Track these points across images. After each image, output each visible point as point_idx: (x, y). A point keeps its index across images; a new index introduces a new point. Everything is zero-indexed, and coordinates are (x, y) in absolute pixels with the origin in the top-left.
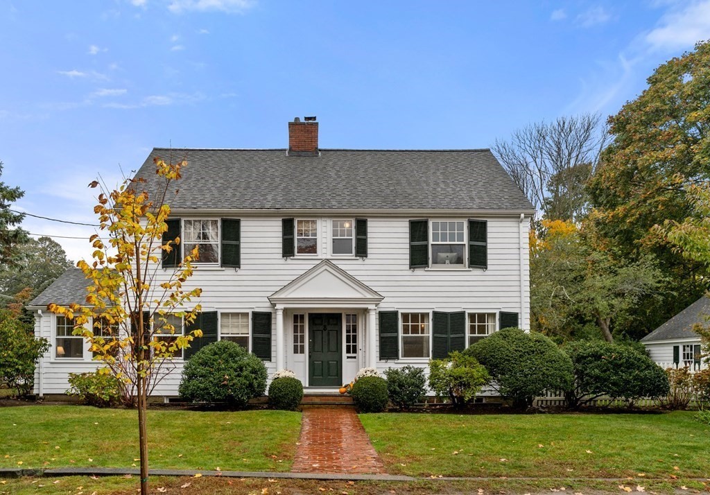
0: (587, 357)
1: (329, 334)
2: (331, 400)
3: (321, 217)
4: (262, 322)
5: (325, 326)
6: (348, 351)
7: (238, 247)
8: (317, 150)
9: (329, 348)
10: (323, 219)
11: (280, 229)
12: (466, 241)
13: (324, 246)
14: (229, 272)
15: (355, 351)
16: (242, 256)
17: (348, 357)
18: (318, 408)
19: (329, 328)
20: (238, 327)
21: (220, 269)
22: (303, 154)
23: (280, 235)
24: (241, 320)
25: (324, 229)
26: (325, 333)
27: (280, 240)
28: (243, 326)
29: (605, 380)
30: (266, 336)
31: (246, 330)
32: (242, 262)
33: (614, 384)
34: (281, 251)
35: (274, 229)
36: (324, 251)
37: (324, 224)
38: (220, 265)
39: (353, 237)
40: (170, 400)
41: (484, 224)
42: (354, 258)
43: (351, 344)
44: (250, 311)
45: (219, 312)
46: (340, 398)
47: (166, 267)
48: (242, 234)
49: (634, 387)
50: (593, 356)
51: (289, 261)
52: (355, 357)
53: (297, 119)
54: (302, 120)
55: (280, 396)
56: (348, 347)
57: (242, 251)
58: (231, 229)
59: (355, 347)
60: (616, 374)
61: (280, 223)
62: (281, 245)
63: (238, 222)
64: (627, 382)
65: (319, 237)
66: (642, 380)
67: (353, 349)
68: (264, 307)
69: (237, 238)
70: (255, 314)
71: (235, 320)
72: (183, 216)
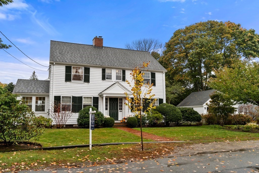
0: (184, 111)
1: (114, 104)
2: (119, 125)
3: (113, 69)
4: (96, 100)
5: (113, 102)
6: (120, 110)
7: (89, 76)
8: (103, 47)
9: (114, 109)
10: (114, 69)
11: (101, 71)
12: (150, 78)
13: (114, 77)
14: (86, 84)
15: (122, 110)
16: (90, 79)
17: (120, 111)
18: (116, 127)
19: (114, 102)
20: (88, 101)
21: (83, 83)
22: (99, 47)
23: (101, 73)
24: (89, 99)
25: (114, 72)
26: (113, 104)
27: (101, 75)
28: (90, 101)
29: (189, 117)
30: (97, 104)
31: (91, 102)
32: (90, 81)
33: (191, 118)
34: (101, 78)
35: (100, 71)
36: (114, 79)
37: (114, 71)
38: (83, 82)
39: (122, 75)
40: (66, 126)
41: (155, 73)
42: (122, 81)
43: (121, 107)
44: (92, 97)
45: (83, 96)
46: (121, 124)
47: (66, 81)
48: (90, 72)
49: (196, 119)
50: (185, 111)
51: (104, 81)
52: (122, 111)
53: (96, 36)
54: (98, 37)
55: (109, 123)
56: (120, 108)
57: (90, 77)
58: (87, 70)
59: (122, 108)
60: (191, 116)
61: (101, 70)
62: (101, 76)
63: (89, 68)
64: (194, 118)
65: (112, 75)
66: (197, 117)
67: (121, 109)
68: (96, 95)
69: (89, 73)
70: (94, 97)
71: (87, 99)
72: (72, 65)
